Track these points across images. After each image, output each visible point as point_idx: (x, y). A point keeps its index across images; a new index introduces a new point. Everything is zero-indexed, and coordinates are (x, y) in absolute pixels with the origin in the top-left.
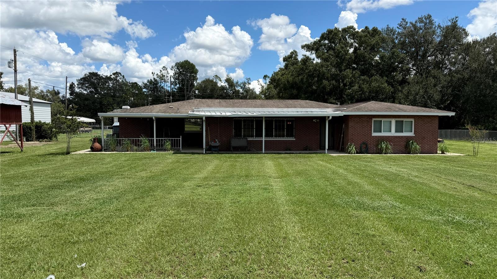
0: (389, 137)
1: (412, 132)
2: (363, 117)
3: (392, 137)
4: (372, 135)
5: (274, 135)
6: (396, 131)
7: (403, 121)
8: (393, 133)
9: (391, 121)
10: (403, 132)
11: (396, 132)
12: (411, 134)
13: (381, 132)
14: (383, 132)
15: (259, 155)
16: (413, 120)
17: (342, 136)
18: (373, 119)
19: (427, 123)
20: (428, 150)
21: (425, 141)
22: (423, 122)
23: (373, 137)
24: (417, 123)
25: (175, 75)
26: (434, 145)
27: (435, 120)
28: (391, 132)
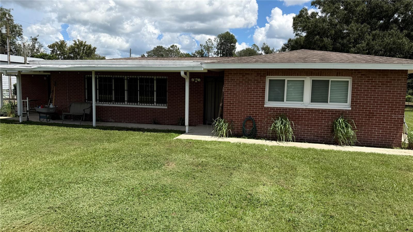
0: (298, 109)
1: (347, 102)
2: (249, 74)
3: (303, 109)
4: (265, 106)
5: (139, 100)
6: (313, 100)
7: (329, 81)
8: (306, 103)
9: (304, 81)
10: (327, 102)
11: (312, 101)
12: (346, 106)
13: (283, 101)
14: (287, 101)
16: (349, 79)
17: (221, 105)
18: (267, 77)
19: (380, 86)
20: (380, 138)
21: (375, 120)
22: (370, 84)
23: (267, 108)
24: (359, 86)
25: (218, 46)
26: (395, 130)
27: (398, 80)
28: (303, 101)
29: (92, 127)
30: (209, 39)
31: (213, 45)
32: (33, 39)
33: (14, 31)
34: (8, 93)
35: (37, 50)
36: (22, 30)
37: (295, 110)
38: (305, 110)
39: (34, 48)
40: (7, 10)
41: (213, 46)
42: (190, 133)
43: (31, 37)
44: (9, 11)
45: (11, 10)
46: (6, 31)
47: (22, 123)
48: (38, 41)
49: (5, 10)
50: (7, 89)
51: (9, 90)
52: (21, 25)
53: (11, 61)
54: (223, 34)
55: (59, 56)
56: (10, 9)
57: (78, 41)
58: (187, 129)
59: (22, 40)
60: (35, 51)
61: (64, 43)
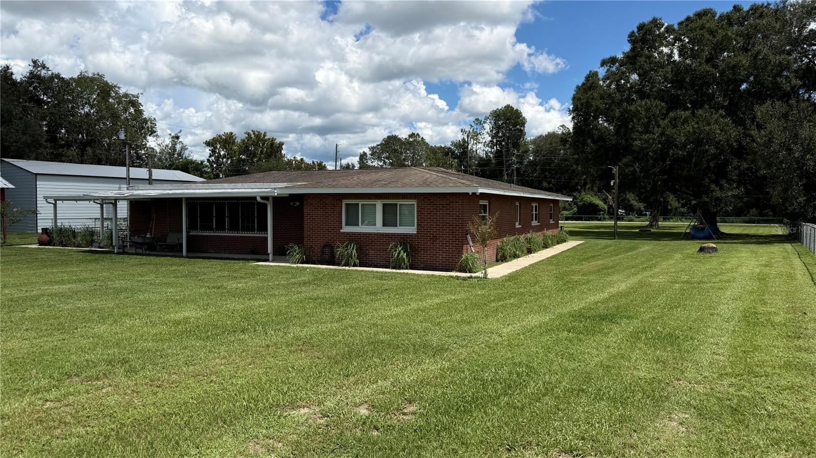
0: (370, 234)
1: (414, 226)
2: (326, 198)
3: (375, 234)
4: (342, 231)
5: (240, 228)
6: (385, 224)
7: (397, 204)
8: (378, 227)
9: (375, 204)
10: (396, 226)
11: (384, 226)
12: (412, 230)
13: (358, 225)
14: (361, 225)
15: (177, 260)
16: (414, 202)
18: (344, 200)
19: (441, 209)
20: (444, 262)
21: (438, 243)
22: (432, 207)
23: (344, 233)
24: (423, 209)
25: (491, 131)
26: (457, 253)
27: (456, 202)
28: (375, 225)
29: (182, 257)
30: (476, 119)
31: (485, 129)
32: (173, 137)
33: (143, 128)
34: (126, 223)
35: (179, 154)
36: (156, 125)
37: (369, 235)
38: (377, 235)
39: (175, 150)
40: (134, 96)
41: (485, 131)
42: (273, 261)
43: (170, 134)
44: (138, 97)
45: (140, 95)
46: (125, 136)
47: (116, 253)
48: (180, 140)
49: (131, 96)
50: (125, 217)
51: (127, 218)
52: (154, 119)
53: (130, 177)
54: (499, 108)
55: (223, 159)
56: (138, 94)
57: (254, 134)
58: (271, 256)
59: (156, 140)
60: (176, 156)
61: (233, 137)
